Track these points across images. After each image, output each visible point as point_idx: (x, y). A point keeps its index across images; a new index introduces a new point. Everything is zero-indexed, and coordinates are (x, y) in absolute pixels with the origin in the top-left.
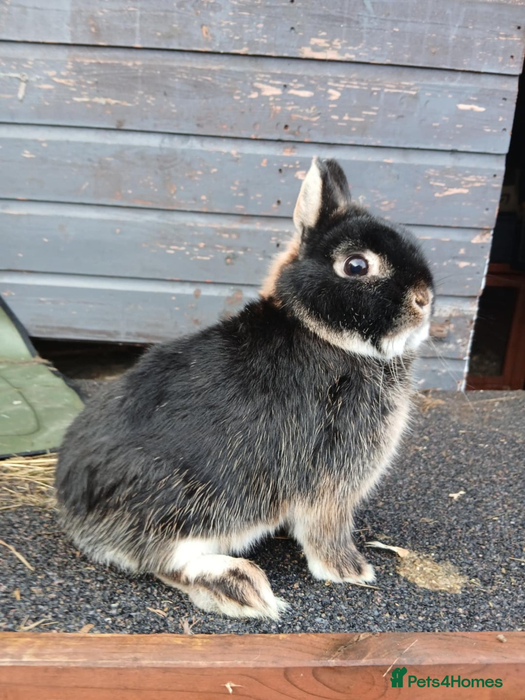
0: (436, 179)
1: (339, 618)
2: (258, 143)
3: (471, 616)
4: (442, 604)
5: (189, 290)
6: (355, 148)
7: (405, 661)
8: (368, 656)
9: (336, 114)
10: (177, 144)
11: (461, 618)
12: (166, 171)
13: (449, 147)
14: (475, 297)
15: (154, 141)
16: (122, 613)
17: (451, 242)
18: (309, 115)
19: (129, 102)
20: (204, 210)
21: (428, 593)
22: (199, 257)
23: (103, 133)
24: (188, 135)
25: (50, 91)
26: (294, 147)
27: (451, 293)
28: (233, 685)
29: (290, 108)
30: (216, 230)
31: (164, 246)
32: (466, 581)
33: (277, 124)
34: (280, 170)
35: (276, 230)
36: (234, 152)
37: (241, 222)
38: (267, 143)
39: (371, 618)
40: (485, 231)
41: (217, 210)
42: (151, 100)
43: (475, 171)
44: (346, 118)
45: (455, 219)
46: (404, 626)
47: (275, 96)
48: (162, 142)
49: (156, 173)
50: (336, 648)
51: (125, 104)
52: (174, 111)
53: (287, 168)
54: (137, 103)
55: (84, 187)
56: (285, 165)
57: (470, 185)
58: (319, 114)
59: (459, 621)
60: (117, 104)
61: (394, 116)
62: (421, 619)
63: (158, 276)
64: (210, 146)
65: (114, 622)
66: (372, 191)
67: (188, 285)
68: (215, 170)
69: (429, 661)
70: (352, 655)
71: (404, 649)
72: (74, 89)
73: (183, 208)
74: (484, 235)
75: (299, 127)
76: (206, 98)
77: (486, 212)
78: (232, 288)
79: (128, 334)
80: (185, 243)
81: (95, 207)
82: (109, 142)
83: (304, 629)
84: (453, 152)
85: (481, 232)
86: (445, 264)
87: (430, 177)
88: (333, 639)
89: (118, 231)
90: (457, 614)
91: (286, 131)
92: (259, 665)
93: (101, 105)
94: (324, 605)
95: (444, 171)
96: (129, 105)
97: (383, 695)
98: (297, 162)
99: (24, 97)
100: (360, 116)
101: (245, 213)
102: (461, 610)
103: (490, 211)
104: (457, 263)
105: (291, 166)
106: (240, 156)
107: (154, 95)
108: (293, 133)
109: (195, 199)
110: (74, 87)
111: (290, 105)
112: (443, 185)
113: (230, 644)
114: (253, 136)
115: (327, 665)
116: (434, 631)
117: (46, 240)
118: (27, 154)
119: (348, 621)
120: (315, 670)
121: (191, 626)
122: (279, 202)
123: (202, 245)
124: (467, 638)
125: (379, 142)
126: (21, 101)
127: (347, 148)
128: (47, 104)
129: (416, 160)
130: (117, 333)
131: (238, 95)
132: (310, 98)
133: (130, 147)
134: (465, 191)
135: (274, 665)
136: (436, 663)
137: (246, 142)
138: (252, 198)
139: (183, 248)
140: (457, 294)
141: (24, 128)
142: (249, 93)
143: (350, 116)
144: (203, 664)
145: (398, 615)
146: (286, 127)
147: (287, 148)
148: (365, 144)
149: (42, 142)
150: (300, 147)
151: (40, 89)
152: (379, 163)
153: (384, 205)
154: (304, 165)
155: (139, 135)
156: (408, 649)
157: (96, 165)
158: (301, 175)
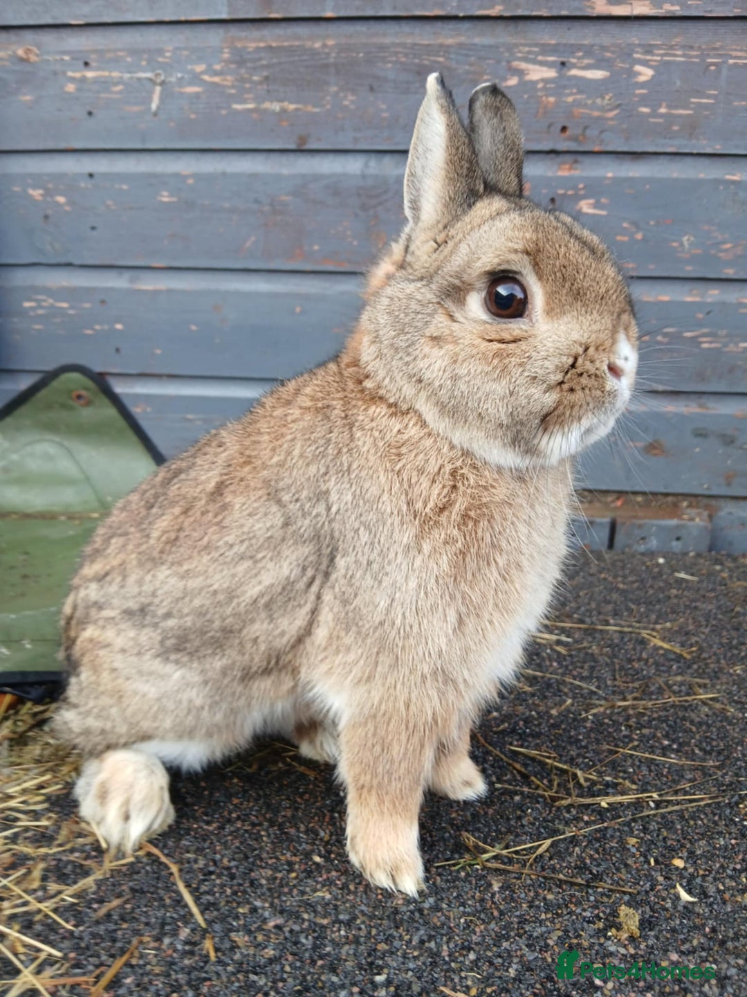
6: (678, 158)
9: (645, 106)
10: (390, 168)
12: (371, 212)
15: (353, 166)
18: (602, 109)
19: (314, 106)
23: (275, 158)
25: (197, 95)
26: (576, 162)
29: (570, 99)
33: (550, 126)
34: (553, 200)
38: (531, 157)
42: (349, 100)
44: (663, 110)
47: (545, 81)
48: (366, 165)
49: (356, 215)
51: (310, 108)
52: (385, 115)
53: (563, 196)
54: (328, 107)
55: (248, 244)
56: (561, 192)
58: (619, 106)
60: (297, 110)
66: (706, 228)
72: (233, 91)
75: (586, 128)
81: (264, 274)
82: (285, 171)
89: (298, 310)
91: (563, 135)
93: (274, 113)
96: (317, 110)
98: (581, 186)
99: (158, 108)
100: (686, 106)
105: (570, 192)
107: (353, 91)
108: (575, 139)
110: (233, 87)
111: (572, 94)
117: (194, 328)
118: (165, 197)
125: (718, 149)
126: (155, 114)
127: (662, 159)
128: (193, 116)
132: (603, 81)
133: (317, 178)
141: (160, 156)
142: (506, 79)
143: (669, 107)
146: (564, 129)
147: (564, 163)
148: (695, 151)
149: (186, 177)
150: (587, 160)
151: (182, 93)
152: (717, 182)
153: (726, 250)
154: (594, 189)
155: (331, 157)
157: (266, 208)
158: (586, 206)
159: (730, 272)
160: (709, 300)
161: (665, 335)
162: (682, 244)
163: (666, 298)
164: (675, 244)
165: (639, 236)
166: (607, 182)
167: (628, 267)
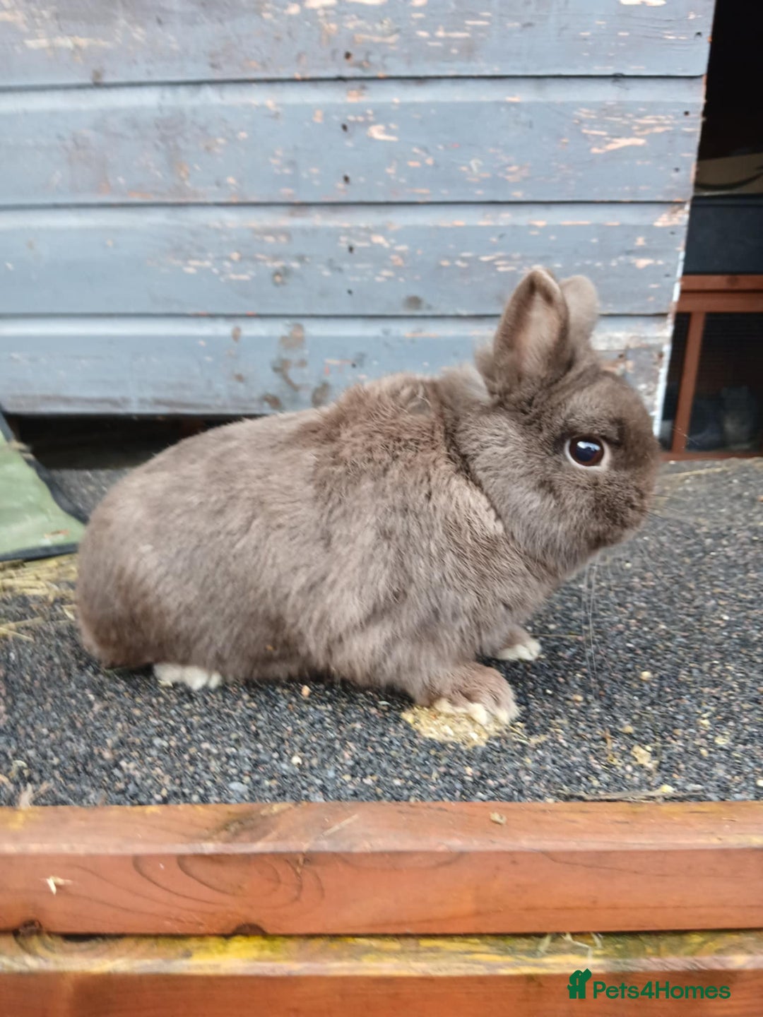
0: (592, 124)
1: (267, 783)
2: (307, 86)
3: (482, 778)
4: (444, 761)
5: (223, 329)
6: (460, 81)
7: (325, 845)
8: (270, 837)
9: (423, 30)
10: (184, 99)
11: (463, 782)
12: (171, 143)
13: (610, 71)
14: (664, 315)
15: (149, 99)
17: (622, 226)
18: (384, 35)
19: (105, 41)
20: (234, 200)
21: (432, 744)
22: (233, 277)
23: (75, 93)
24: (198, 84)
26: (363, 88)
27: (626, 310)
28: (60, 881)
29: (351, 26)
30: (255, 231)
31: (178, 263)
33: (334, 52)
34: (345, 128)
35: (346, 225)
36: (270, 103)
37: (292, 215)
38: (320, 84)
39: (318, 782)
40: (676, 207)
41: (254, 198)
42: (139, 34)
43: (653, 107)
44: (441, 34)
45: (627, 188)
46: (362, 793)
47: (327, 8)
48: (163, 97)
49: (157, 147)
50: (225, 827)
51: (103, 43)
52: (175, 47)
53: (356, 123)
54: (120, 40)
55: (55, 180)
56: (351, 118)
57: (647, 132)
58: (397, 31)
59: (458, 785)
60: (89, 45)
61: (517, 24)
62: (397, 782)
63: (177, 310)
64: (233, 97)
66: (491, 150)
67: (222, 320)
68: (243, 135)
69: (365, 846)
70: (245, 836)
71: (330, 828)
72: (24, 27)
73: (201, 200)
74: (675, 212)
75: (369, 53)
76: (221, 21)
77: (675, 175)
78: (287, 321)
79: (142, 401)
80: (210, 255)
81: (74, 209)
82: (84, 107)
83: (204, 800)
84: (617, 77)
85: (670, 208)
86: (614, 263)
87: (581, 121)
88: (229, 813)
89: (110, 243)
90: (460, 776)
91: (347, 62)
92: (94, 851)
93: (67, 49)
94: (256, 764)
95: (605, 110)
96: (108, 43)
97: (297, 899)
98: (370, 112)
100: (461, 28)
101: (297, 200)
102: (469, 770)
103: (682, 173)
104: (633, 259)
105: (360, 119)
106: (279, 109)
107: (142, 25)
108: (360, 65)
109: (218, 184)
110: (24, 23)
111: (352, 20)
112: (604, 133)
113: (64, 821)
114: (298, 76)
115: (199, 851)
116: (407, 801)
117: (10, 266)
119: (280, 788)
120: (181, 859)
121: (34, 796)
122: (346, 179)
123: (235, 256)
124: (446, 810)
125: (497, 71)
127: (446, 84)
129: (558, 94)
130: (125, 401)
131: (268, 11)
132: (381, 8)
133: (114, 111)
134: (640, 142)
135: (117, 851)
136: (377, 849)
137: (288, 87)
138: (305, 175)
139: (207, 264)
140: (636, 312)
142: (285, 7)
143: (446, 30)
144: (10, 848)
145: (365, 776)
147: (352, 89)
148: (475, 74)
150: (373, 86)
152: (499, 104)
153: (512, 173)
155: (127, 90)
156: (336, 828)
157: (69, 144)
158: (377, 132)
159: (518, 195)
160: (501, 223)
161: (463, 259)
162: (470, 169)
163: (461, 223)
164: (464, 169)
165: (430, 161)
166: (395, 107)
167: (422, 193)
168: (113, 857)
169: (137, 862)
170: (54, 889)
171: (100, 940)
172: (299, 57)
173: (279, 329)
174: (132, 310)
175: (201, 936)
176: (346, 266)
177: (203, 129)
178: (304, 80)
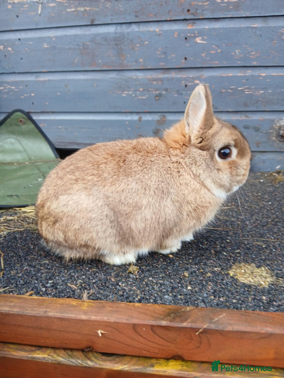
1: (179, 297)
2: (172, 22)
3: (270, 301)
4: (252, 293)
5: (136, 117)
6: (232, 19)
7: (213, 326)
8: (189, 321)
10: (125, 29)
11: (263, 303)
12: (119, 47)
15: (111, 29)
16: (53, 286)
18: (203, 2)
19: (96, 8)
20: (142, 68)
21: (245, 285)
22: (140, 97)
23: (84, 28)
24: (130, 23)
25: (54, 7)
26: (194, 23)
28: (103, 332)
30: (149, 80)
31: (120, 92)
32: (274, 280)
33: (183, 9)
34: (186, 38)
35: (185, 76)
36: (157, 30)
37: (164, 73)
38: (177, 22)
39: (201, 298)
41: (149, 67)
42: (108, 5)
44: (226, 0)
46: (221, 305)
48: (116, 29)
49: (114, 48)
50: (169, 315)
52: (122, 9)
53: (190, 37)
54: (101, 8)
55: (76, 61)
56: (189, 35)
58: (209, 0)
59: (261, 304)
60: (90, 10)
62: (234, 301)
63: (118, 110)
64: (143, 28)
65: (46, 290)
66: (245, 46)
67: (135, 114)
68: (147, 43)
69: (230, 328)
70: (178, 319)
71: (214, 319)
72: (67, 4)
73: (130, 68)
75: (197, 9)
78: (160, 114)
80: (132, 89)
81: (83, 72)
82: (87, 33)
83: (155, 302)
87: (282, 34)
88: (169, 309)
89: (95, 85)
90: (261, 300)
91: (188, 13)
92: (117, 321)
93: (82, 11)
94: (173, 288)
96: (97, 9)
97: (199, 347)
98: (196, 32)
99: (41, 13)
101: (166, 67)
102: (264, 298)
105: (192, 35)
106: (161, 32)
108: (193, 14)
109: (136, 62)
110: (67, 3)
113: (104, 307)
114: (168, 19)
115: (160, 324)
116: (241, 309)
117: (59, 94)
118: (46, 46)
119: (185, 299)
120: (152, 327)
121: (88, 295)
122: (186, 58)
123: (141, 89)
124: (261, 315)
125: (248, 15)
126: (40, 15)
127: (227, 20)
128: (53, 15)
129: (273, 23)
133: (99, 35)
135: (127, 322)
136: (235, 330)
137: (164, 23)
138: (169, 57)
139: (131, 93)
141: (43, 31)
144: (84, 317)
145: (219, 297)
146: (188, 11)
147: (190, 24)
148: (239, 16)
149: (52, 38)
150: (198, 22)
151: (49, 6)
152: (248, 27)
153: (253, 55)
154: (201, 33)
155: (103, 27)
156: (216, 319)
157: (81, 47)
158: (198, 40)
159: (255, 63)
160: (247, 75)
161: (231, 89)
162: (236, 53)
163: (231, 75)
164: (233, 53)
165: (219, 51)
166: (206, 30)
167: (216, 63)
168: (125, 324)
169: (134, 327)
170: (100, 335)
171: (116, 356)
172: (169, 11)
173: (156, 117)
174: (102, 110)
175: (157, 358)
176: (184, 93)
177: (132, 41)
178: (171, 21)
